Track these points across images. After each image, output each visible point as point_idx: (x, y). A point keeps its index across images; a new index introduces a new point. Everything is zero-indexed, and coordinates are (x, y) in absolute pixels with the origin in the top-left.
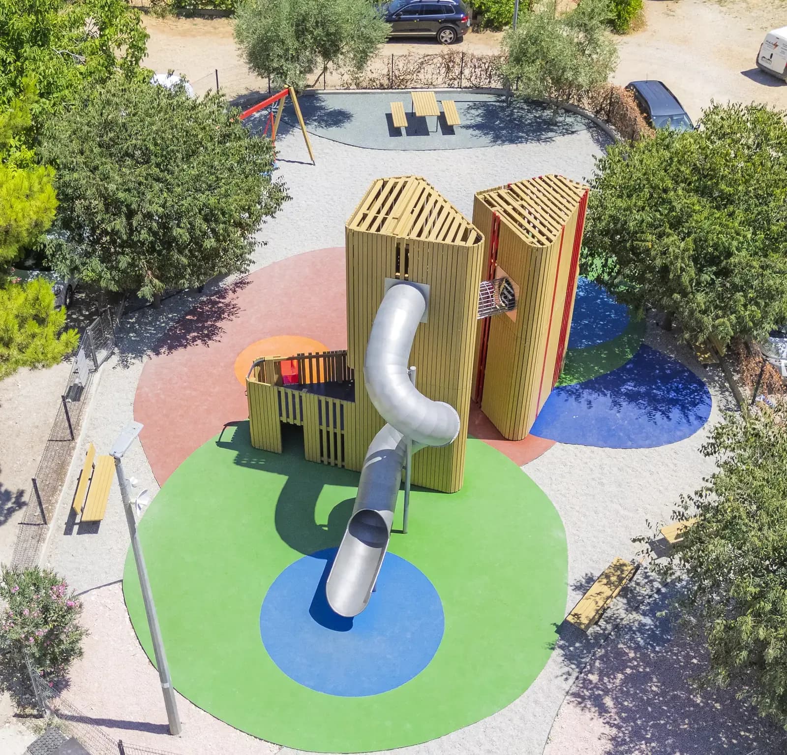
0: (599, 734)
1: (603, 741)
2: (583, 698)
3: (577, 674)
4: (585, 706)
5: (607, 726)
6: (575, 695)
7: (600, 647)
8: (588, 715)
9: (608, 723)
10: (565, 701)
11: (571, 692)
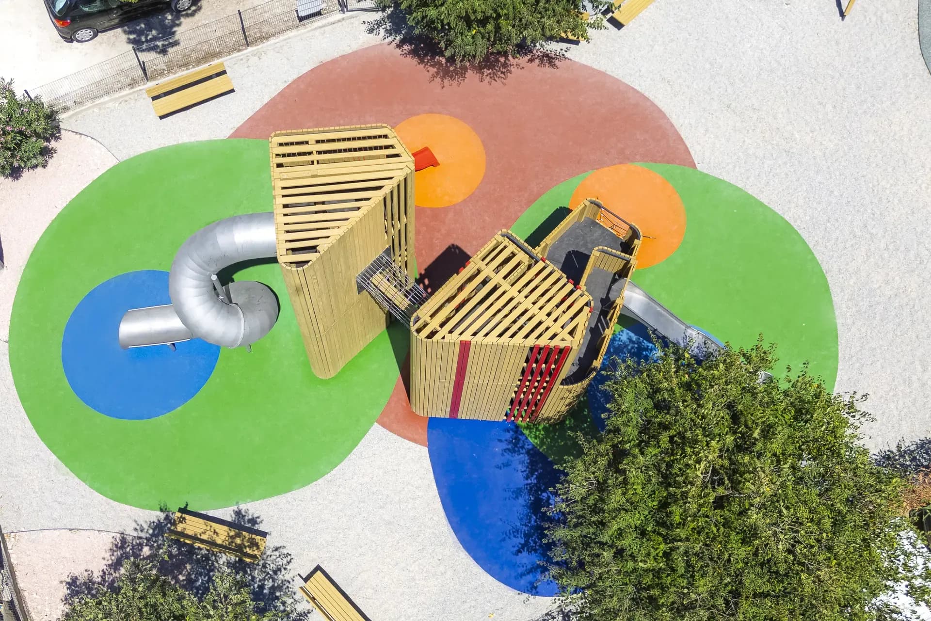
0: (91, 569)
1: (86, 574)
2: (122, 547)
3: (144, 537)
4: (114, 551)
5: (101, 573)
6: (124, 541)
7: (179, 549)
8: (107, 555)
9: (104, 573)
10: (114, 534)
11: (125, 536)
